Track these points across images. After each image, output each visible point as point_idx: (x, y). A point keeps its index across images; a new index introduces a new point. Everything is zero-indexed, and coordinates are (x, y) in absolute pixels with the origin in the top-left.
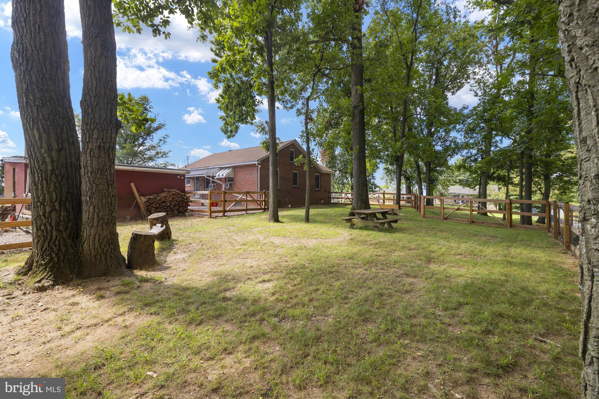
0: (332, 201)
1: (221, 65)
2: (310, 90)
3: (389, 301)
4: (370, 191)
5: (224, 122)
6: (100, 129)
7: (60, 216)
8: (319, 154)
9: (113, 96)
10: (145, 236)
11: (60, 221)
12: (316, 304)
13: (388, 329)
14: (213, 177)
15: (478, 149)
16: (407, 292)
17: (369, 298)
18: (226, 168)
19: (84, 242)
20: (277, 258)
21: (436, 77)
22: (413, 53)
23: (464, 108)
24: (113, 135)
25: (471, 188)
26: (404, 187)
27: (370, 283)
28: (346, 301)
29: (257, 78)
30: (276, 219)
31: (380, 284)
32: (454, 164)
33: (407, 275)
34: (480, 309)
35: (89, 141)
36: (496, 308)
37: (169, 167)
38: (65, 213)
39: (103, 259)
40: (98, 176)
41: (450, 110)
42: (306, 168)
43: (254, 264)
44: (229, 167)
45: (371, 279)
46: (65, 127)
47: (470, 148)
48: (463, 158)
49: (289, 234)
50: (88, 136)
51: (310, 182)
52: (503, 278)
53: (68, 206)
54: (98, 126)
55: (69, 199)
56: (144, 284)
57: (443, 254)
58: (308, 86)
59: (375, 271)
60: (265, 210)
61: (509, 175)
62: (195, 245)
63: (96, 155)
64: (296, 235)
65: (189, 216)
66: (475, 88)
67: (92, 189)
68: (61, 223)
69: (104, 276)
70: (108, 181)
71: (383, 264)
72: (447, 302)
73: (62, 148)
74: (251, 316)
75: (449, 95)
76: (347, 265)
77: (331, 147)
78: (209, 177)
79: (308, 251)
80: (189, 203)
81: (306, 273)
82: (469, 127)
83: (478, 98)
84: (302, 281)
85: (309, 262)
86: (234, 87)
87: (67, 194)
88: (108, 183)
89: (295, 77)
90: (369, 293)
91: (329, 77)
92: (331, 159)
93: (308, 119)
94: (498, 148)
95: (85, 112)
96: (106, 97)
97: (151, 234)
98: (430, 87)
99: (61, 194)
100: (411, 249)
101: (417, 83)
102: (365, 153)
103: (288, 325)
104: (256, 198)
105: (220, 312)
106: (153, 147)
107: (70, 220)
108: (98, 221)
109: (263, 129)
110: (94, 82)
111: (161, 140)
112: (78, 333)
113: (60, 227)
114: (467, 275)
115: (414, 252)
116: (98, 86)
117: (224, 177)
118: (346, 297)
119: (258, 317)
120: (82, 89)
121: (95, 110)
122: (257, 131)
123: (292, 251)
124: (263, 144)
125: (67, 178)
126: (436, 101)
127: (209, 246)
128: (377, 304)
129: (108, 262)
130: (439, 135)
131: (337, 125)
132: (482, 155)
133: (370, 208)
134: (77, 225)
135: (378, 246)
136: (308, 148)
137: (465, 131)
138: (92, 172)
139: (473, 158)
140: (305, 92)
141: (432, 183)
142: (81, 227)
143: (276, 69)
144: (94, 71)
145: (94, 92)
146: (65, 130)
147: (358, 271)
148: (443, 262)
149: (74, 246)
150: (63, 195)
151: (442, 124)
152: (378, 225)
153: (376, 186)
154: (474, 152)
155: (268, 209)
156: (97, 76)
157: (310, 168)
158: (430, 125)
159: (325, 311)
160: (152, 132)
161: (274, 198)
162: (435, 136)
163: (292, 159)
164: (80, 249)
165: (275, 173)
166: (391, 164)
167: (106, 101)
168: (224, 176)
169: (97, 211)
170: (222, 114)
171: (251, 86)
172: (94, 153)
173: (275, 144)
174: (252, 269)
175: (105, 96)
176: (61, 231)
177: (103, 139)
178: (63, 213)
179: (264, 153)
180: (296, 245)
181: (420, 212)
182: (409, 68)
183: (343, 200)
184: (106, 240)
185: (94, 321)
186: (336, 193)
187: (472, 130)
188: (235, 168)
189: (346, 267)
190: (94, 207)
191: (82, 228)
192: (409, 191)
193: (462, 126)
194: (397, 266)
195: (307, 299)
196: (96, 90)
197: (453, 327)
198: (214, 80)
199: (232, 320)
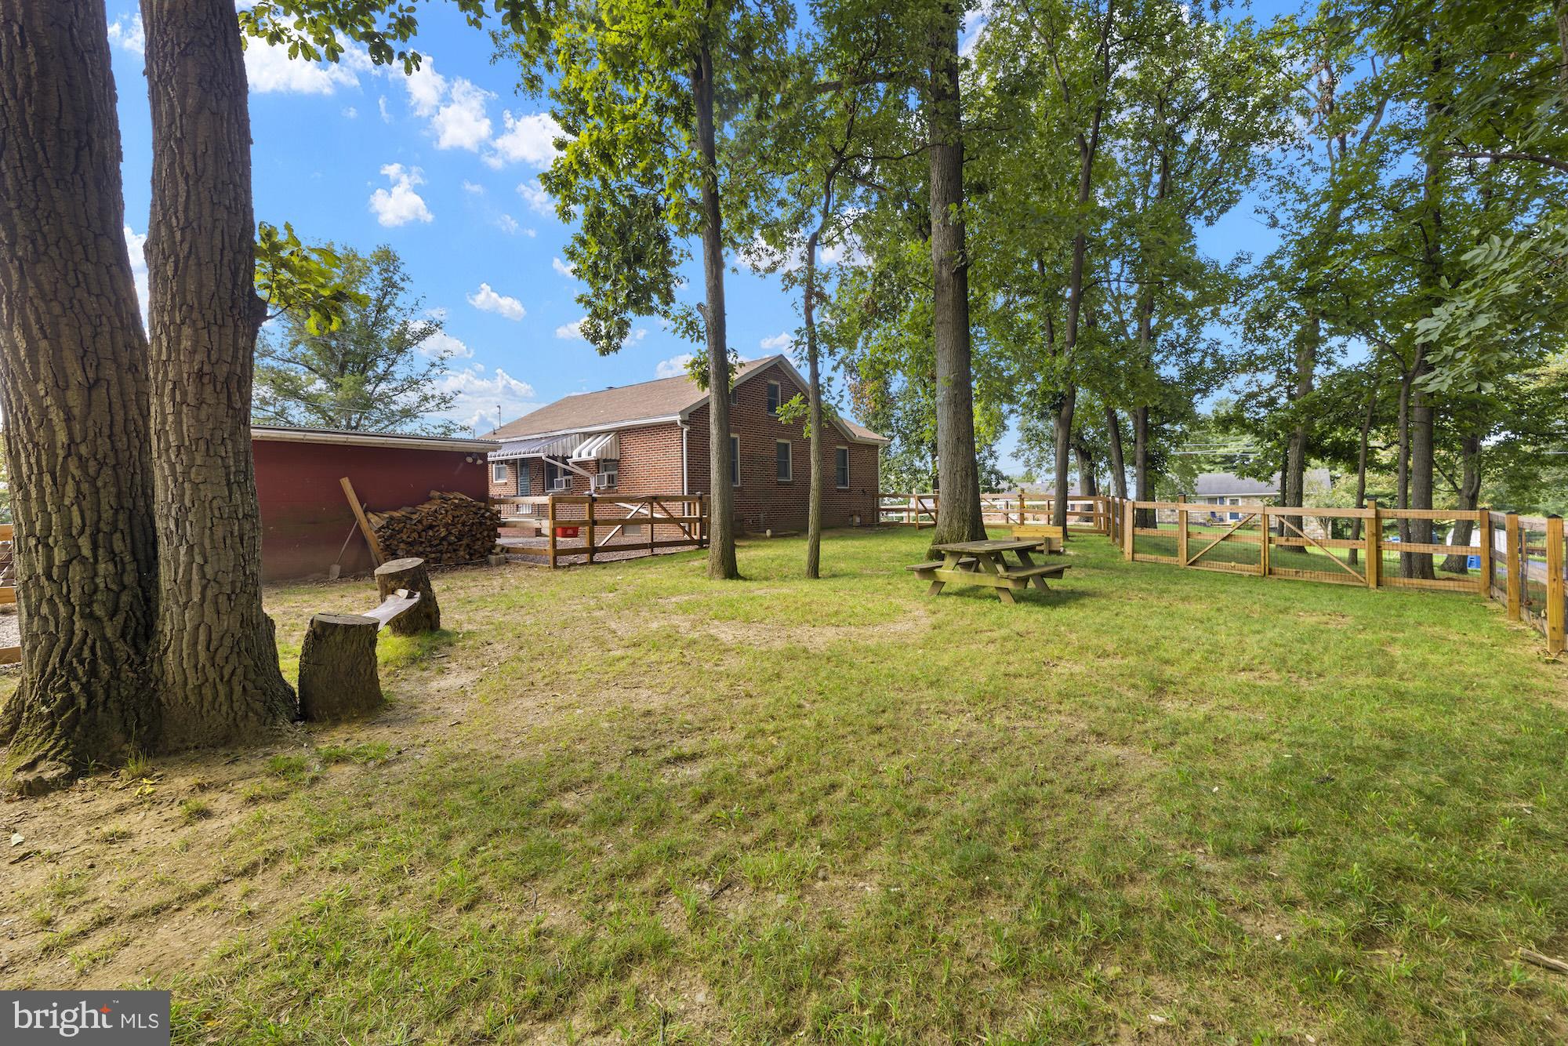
0: (883, 519)
1: (579, 155)
2: (818, 221)
3: (1049, 825)
4: (985, 491)
5: (590, 311)
6: (200, 324)
7: (96, 574)
8: (846, 393)
9: (239, 227)
10: (347, 628)
11: (95, 590)
12: (828, 833)
13: (1051, 925)
14: (564, 459)
15: (1279, 371)
16: (1102, 791)
17: (990, 814)
18: (599, 433)
19: (166, 649)
20: (721, 684)
21: (1164, 179)
22: (1101, 110)
23: (1239, 259)
24: (242, 342)
25: (1260, 479)
26: (1075, 477)
27: (991, 762)
28: (923, 823)
29: (673, 186)
30: (730, 571)
31: (1021, 764)
32: (1210, 413)
33: (1099, 735)
34: (1334, 852)
35: (169, 359)
36: (1382, 850)
37: (454, 435)
38: (111, 567)
39: (222, 698)
40: (199, 461)
41: (1201, 268)
42: (810, 431)
43: (657, 703)
44: (607, 432)
45: (994, 750)
46: (104, 319)
47: (1258, 369)
48: (1236, 398)
49: (762, 613)
50: (165, 344)
51: (822, 470)
52: (1387, 744)
53: (118, 545)
54: (195, 315)
55: (121, 526)
56: (335, 769)
57: (1199, 669)
58: (814, 210)
59: (1006, 722)
60: (702, 544)
61: (1365, 441)
62: (498, 647)
63: (190, 399)
64: (782, 616)
65: (499, 564)
66: (1269, 205)
67: (183, 495)
68: (99, 596)
69: (224, 745)
70: (228, 474)
71: (1025, 702)
72: (1228, 826)
73: (97, 381)
74: (630, 878)
75: (1198, 225)
76: (923, 707)
77: (879, 372)
78: (554, 458)
79: (813, 663)
80: (499, 530)
81: (802, 731)
82: (1256, 309)
83: (1278, 231)
84: (789, 760)
85: (814, 697)
86: (613, 215)
87: (117, 512)
88: (228, 480)
89: (781, 184)
90: (989, 793)
91: (870, 184)
92: (879, 407)
93: (814, 295)
94: (1334, 370)
95: (156, 274)
96: (218, 232)
97: (365, 622)
98: (1144, 206)
99: (99, 512)
100: (1105, 655)
101: (1108, 195)
102: (970, 388)
103: (740, 908)
104: (677, 514)
105: (538, 862)
106: (412, 383)
107: (124, 587)
108: (204, 588)
109: (691, 326)
110: (182, 187)
111: (433, 365)
112: (101, 939)
113: (96, 607)
114: (1277, 736)
115: (1117, 662)
116: (193, 198)
117: (592, 458)
118: (919, 810)
119: (650, 882)
120: (149, 209)
121: (186, 267)
122: (675, 331)
123: (767, 664)
124: (692, 365)
125: (114, 467)
126: (1165, 238)
127: (538, 649)
128: (1015, 837)
129: (236, 705)
130: (1171, 336)
131: (895, 309)
132: (1289, 388)
133: (985, 538)
134: (147, 600)
135: (1010, 645)
136: (815, 375)
137: (1246, 321)
138: (178, 448)
139: (1264, 398)
140: (805, 225)
141: (1152, 466)
142: (157, 606)
143: (727, 165)
144: (182, 154)
145: (181, 215)
146: (106, 329)
147: (953, 725)
148: (1200, 695)
149: (137, 660)
150: (104, 516)
151: (1181, 306)
152: (1010, 585)
153: (1000, 477)
154: (1268, 378)
155: (708, 541)
156: (190, 170)
157: (821, 431)
158: (1145, 308)
159: (854, 859)
160: (411, 344)
161: (722, 514)
162: (1160, 340)
163: (772, 407)
164: (155, 668)
165: (728, 446)
166: (1043, 416)
167: (218, 242)
168: (594, 454)
169: (198, 559)
170: (585, 288)
171: (658, 210)
172: (184, 394)
173: (724, 369)
174: (649, 720)
175: (214, 227)
176: (98, 619)
177: (209, 352)
178: (102, 567)
179: (697, 394)
180: (779, 645)
181: (1122, 544)
182: (1090, 152)
183: (913, 514)
184: (228, 642)
185: (153, 899)
186: (895, 496)
187: (1266, 319)
188: (621, 433)
189: (918, 712)
190: (191, 548)
191: (161, 609)
192: (1091, 489)
193: (1236, 310)
194: (1067, 706)
195: (801, 817)
196: (186, 209)
197: (1257, 916)
198: (559, 196)
199: (570, 891)
